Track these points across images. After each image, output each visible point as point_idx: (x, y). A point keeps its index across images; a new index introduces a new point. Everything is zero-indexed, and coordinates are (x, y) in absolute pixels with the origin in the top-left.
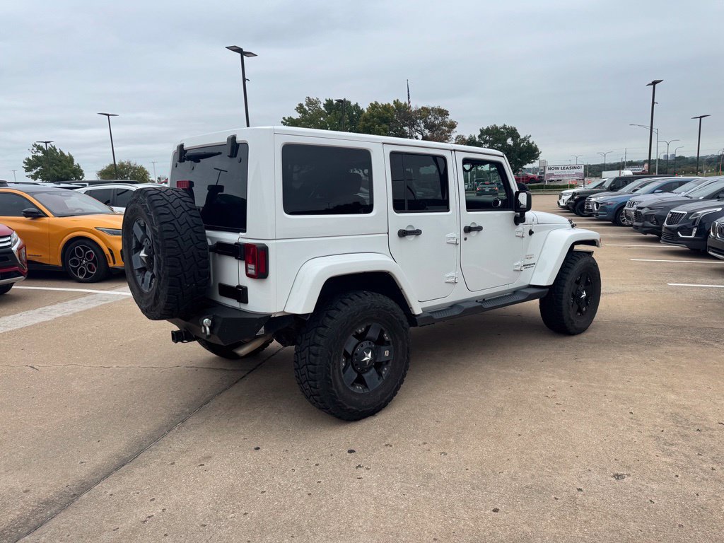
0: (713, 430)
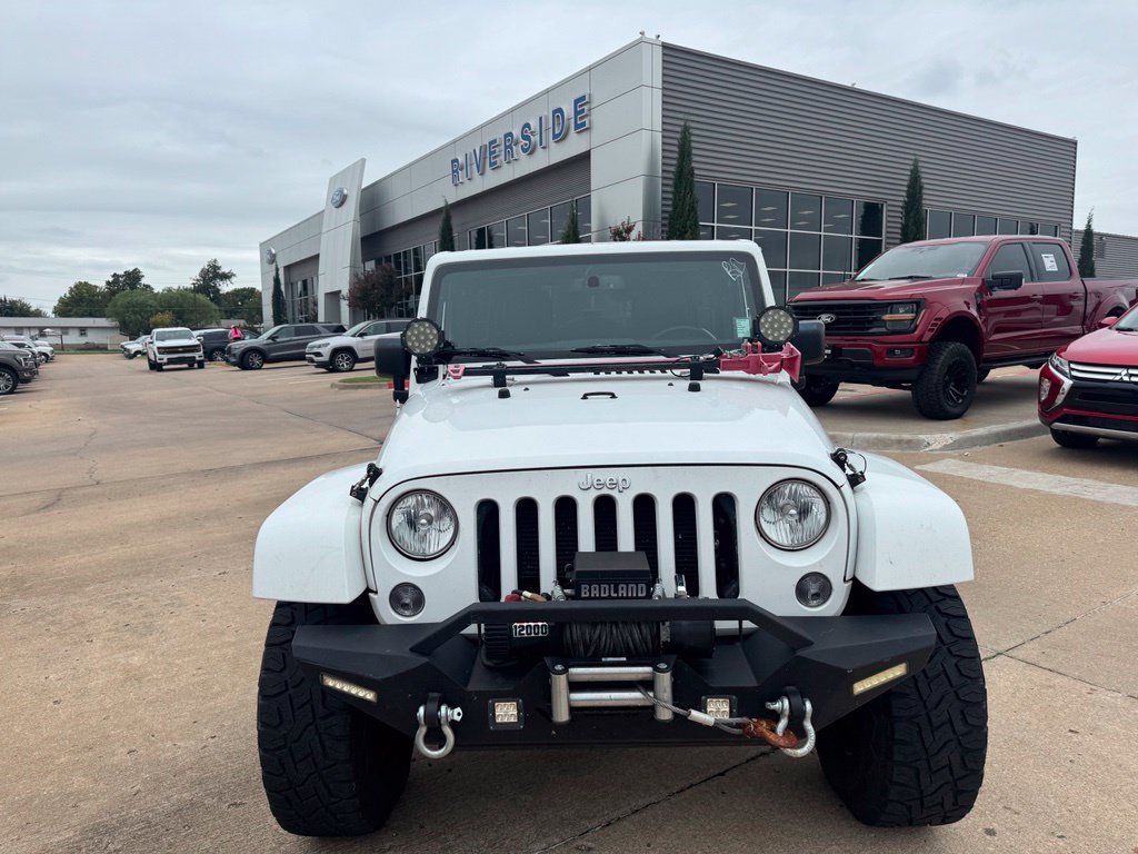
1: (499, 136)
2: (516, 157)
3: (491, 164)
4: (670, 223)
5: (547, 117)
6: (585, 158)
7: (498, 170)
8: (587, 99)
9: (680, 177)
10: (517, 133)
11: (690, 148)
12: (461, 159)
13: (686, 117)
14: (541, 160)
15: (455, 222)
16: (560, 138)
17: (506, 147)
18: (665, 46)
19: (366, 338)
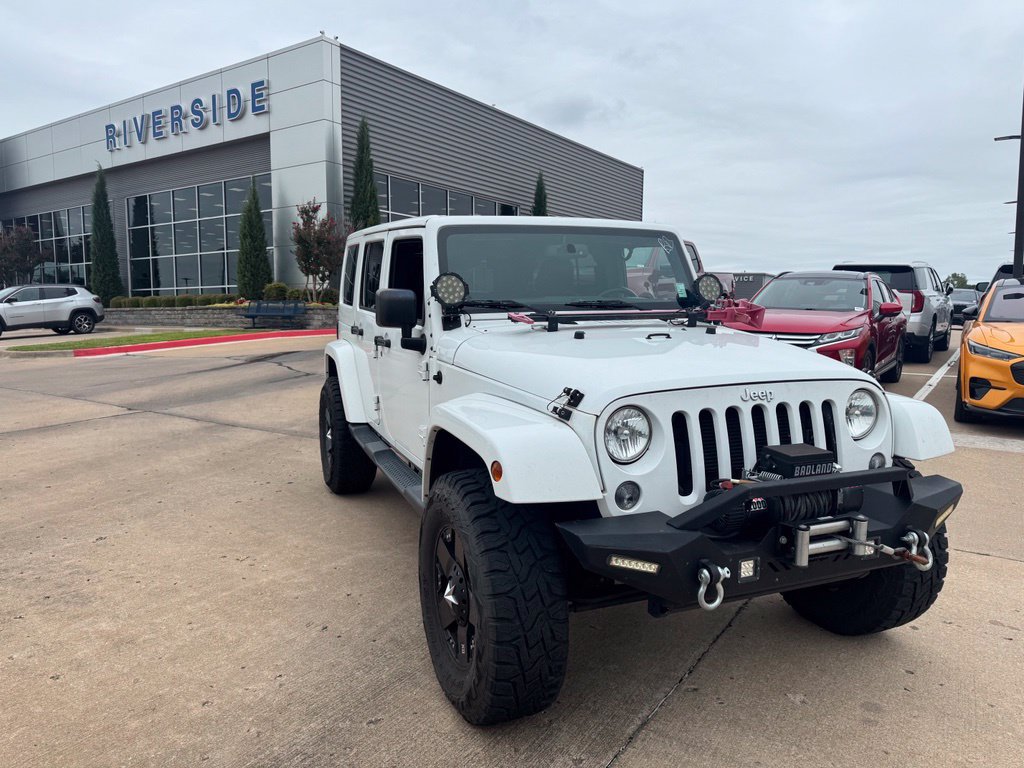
0: (30, 605)
1: (166, 108)
2: (185, 130)
3: (155, 135)
4: (352, 207)
5: (220, 97)
6: (264, 139)
7: (161, 142)
8: (265, 85)
9: (360, 166)
10: (186, 107)
11: (369, 143)
12: (118, 126)
13: (363, 114)
14: (214, 136)
15: (110, 188)
16: (237, 116)
17: (173, 120)
18: (343, 48)
19: (16, 304)
